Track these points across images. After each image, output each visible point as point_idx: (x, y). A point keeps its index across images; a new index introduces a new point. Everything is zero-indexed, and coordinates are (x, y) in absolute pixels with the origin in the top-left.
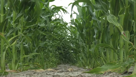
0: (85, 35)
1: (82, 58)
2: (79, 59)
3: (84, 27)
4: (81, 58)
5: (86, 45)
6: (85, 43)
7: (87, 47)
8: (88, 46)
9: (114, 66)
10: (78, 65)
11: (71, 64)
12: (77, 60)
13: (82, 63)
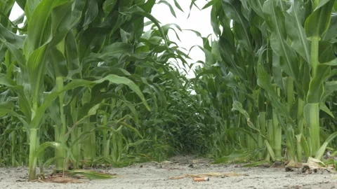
0: (220, 103)
1: (218, 143)
2: (213, 144)
3: (219, 88)
4: (215, 142)
5: (222, 121)
6: (221, 115)
7: (224, 123)
8: (225, 121)
9: (241, 155)
10: (210, 156)
11: (197, 155)
12: (209, 146)
13: (218, 151)
